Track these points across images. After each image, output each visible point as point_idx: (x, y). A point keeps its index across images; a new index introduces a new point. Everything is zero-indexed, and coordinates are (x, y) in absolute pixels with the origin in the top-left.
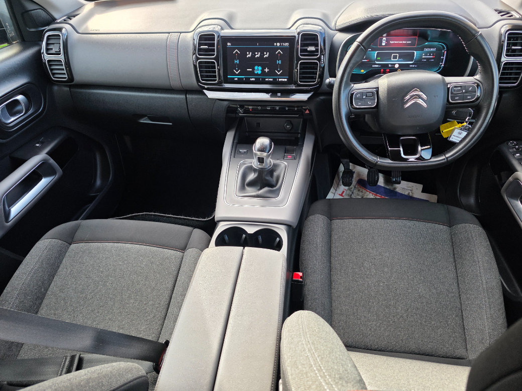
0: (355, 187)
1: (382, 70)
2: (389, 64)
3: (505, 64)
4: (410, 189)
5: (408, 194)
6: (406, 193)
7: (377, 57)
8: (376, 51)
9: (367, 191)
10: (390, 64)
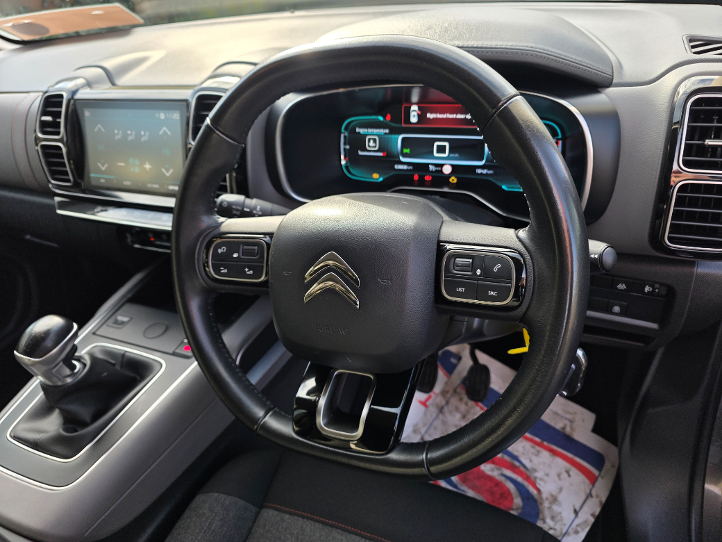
0: (455, 391)
1: (416, 177)
2: (428, 164)
3: (683, 188)
4: (568, 416)
5: (564, 428)
6: (559, 426)
7: (403, 146)
8: (400, 133)
9: (478, 405)
10: (432, 164)
